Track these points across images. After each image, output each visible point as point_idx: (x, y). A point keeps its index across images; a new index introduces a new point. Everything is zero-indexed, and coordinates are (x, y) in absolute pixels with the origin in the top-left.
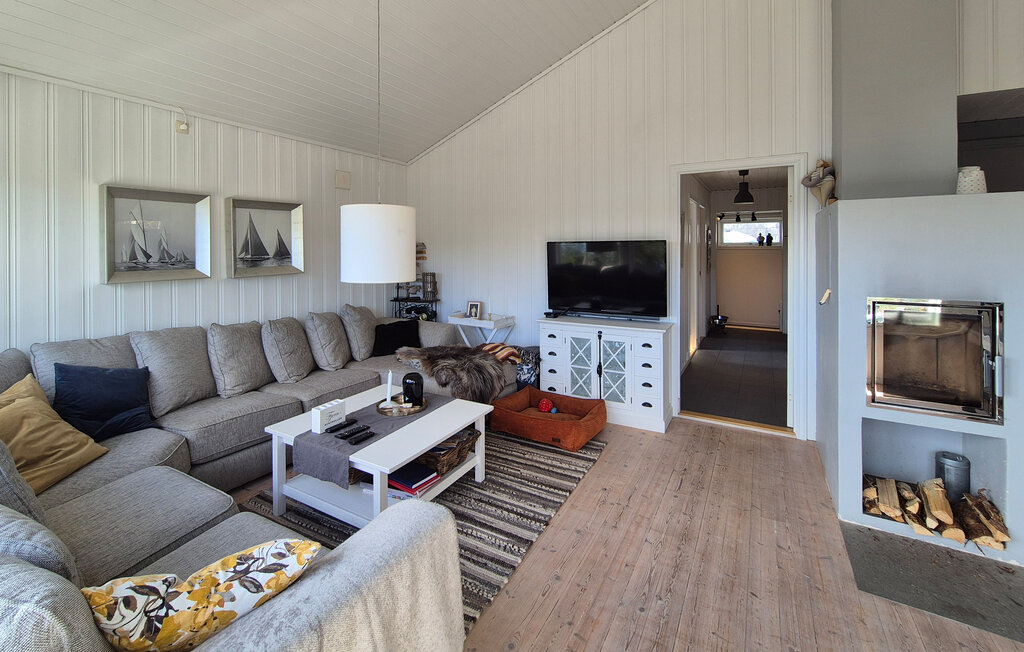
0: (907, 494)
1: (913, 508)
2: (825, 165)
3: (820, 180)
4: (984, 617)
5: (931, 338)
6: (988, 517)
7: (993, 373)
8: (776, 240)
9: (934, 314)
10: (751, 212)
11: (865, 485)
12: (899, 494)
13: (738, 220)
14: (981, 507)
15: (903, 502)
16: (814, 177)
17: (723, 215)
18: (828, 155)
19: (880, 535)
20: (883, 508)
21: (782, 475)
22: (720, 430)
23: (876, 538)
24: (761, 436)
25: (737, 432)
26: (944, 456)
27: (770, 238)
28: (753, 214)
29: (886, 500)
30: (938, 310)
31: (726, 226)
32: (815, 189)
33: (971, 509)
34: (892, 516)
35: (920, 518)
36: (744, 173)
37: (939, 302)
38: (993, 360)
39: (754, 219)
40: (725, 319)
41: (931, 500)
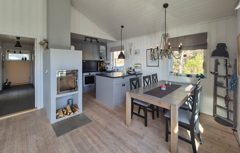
0: (64, 110)
1: (65, 113)
2: (45, 40)
3: (44, 44)
4: (77, 126)
5: (67, 78)
6: (76, 108)
7: (77, 82)
8: (28, 59)
9: (65, 73)
10: (19, 51)
11: (57, 113)
12: (63, 111)
13: (15, 53)
14: (75, 107)
15: (63, 112)
16: (42, 42)
17: (9, 51)
18: (46, 38)
19: (60, 122)
20: (60, 116)
21: (35, 121)
22: (11, 118)
23: (59, 123)
24: (27, 113)
25: (18, 116)
26: (69, 100)
27: (26, 59)
28: (20, 51)
29: (61, 114)
30: (65, 72)
31: (10, 54)
32: (43, 45)
33: (74, 108)
34: (62, 116)
35: (67, 114)
36: (18, 38)
37: (65, 71)
38: (77, 80)
39: (20, 53)
40: (10, 83)
41: (68, 109)
